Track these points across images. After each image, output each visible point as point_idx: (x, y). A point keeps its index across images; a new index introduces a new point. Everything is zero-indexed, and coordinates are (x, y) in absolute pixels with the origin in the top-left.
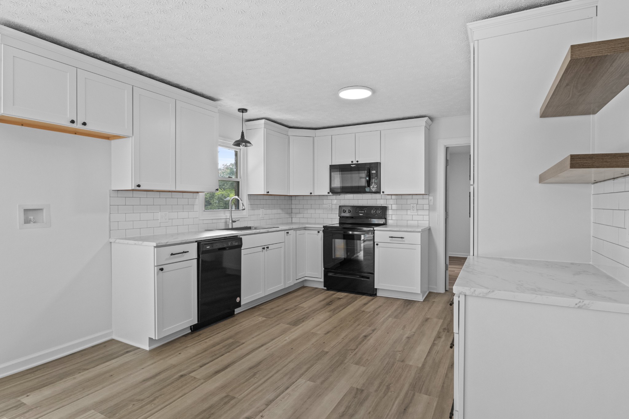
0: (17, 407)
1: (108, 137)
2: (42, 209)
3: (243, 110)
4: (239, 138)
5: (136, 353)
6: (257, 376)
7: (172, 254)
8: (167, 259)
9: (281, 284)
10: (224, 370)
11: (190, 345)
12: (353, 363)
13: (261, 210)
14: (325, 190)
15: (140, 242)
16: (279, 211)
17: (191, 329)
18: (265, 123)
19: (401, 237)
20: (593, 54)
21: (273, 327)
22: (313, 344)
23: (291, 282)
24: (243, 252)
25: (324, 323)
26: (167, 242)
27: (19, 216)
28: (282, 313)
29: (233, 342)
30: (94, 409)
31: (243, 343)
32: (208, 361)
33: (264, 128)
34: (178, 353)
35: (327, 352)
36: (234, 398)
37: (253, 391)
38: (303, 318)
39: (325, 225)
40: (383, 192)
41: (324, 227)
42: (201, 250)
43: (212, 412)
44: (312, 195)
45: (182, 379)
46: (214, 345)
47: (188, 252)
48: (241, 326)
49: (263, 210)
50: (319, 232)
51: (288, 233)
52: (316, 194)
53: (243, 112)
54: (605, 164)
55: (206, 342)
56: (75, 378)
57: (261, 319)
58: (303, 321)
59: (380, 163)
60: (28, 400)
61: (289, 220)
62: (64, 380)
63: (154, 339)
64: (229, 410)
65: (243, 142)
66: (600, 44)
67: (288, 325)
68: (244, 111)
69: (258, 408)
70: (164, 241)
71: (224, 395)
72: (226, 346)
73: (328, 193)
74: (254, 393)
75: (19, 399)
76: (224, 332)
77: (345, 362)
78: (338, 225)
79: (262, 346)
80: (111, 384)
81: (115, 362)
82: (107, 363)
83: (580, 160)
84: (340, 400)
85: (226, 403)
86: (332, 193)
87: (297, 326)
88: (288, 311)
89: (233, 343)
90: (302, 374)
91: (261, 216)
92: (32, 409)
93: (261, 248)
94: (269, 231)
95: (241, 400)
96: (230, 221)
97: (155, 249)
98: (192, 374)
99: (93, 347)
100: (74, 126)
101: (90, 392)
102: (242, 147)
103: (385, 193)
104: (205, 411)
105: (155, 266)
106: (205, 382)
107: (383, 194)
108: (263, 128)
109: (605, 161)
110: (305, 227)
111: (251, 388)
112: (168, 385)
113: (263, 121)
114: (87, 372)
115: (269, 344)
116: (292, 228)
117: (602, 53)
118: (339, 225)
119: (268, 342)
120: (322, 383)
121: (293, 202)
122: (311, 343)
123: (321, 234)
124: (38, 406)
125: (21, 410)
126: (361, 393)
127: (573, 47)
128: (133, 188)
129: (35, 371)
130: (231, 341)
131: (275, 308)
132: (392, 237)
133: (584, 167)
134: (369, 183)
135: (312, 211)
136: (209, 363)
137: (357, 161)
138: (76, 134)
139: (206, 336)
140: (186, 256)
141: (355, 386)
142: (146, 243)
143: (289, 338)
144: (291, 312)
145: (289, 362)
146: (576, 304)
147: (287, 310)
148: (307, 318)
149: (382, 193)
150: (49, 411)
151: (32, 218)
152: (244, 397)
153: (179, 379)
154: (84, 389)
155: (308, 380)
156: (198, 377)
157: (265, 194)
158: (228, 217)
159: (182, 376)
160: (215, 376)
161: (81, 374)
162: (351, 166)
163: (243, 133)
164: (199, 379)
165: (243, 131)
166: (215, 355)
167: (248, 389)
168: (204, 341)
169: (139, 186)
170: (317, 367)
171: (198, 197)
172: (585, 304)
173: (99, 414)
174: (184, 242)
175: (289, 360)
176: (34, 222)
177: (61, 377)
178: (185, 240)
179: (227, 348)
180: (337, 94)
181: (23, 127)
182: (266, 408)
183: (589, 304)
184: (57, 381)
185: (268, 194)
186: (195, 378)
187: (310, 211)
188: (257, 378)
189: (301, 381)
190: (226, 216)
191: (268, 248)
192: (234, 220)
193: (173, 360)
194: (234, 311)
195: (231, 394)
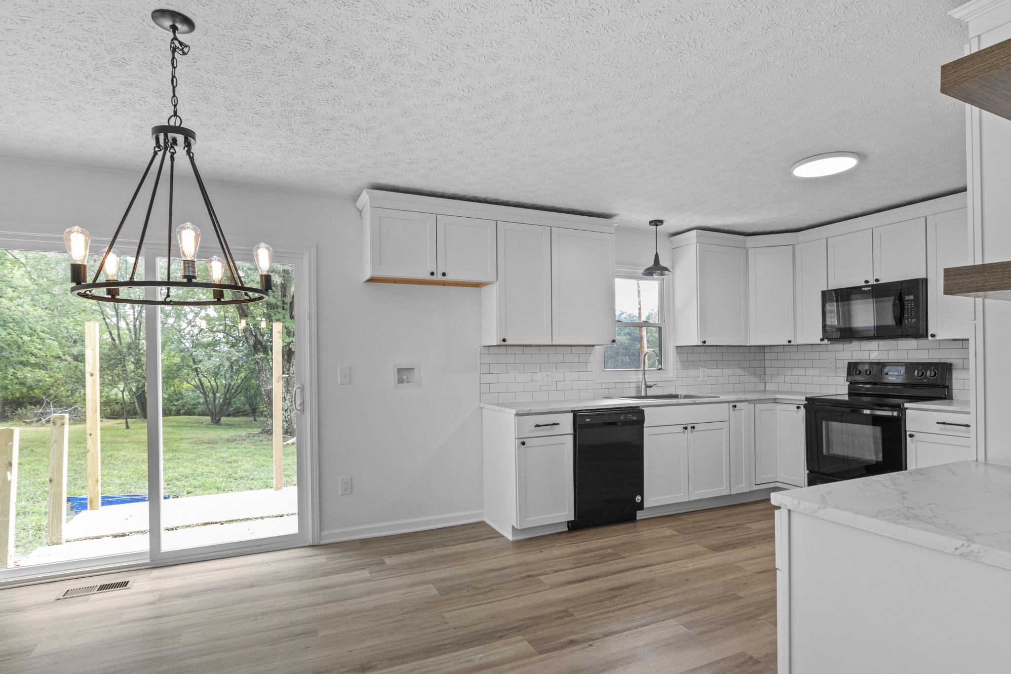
0: (379, 564)
1: (477, 285)
2: (413, 369)
3: (656, 223)
4: (651, 263)
5: (498, 541)
6: (616, 600)
7: (537, 426)
8: (530, 432)
9: (723, 486)
10: (580, 582)
11: (557, 545)
12: (772, 623)
13: (701, 370)
14: (815, 335)
15: (503, 408)
16: (738, 371)
17: (568, 527)
18: (697, 236)
19: (965, 424)
20: (981, 73)
21: (680, 546)
22: (725, 582)
23: (742, 487)
24: (646, 431)
25: (767, 557)
26: (530, 410)
27: (393, 376)
28: (708, 530)
29: (611, 553)
30: (433, 584)
31: (623, 558)
32: (567, 568)
33: (697, 243)
34: (539, 551)
35: (740, 598)
36: (571, 615)
37: (598, 614)
38: (736, 544)
39: (809, 396)
40: (933, 336)
41: (807, 399)
42: (578, 423)
43: (538, 622)
44: (792, 343)
45: (528, 579)
46: (585, 552)
47: (558, 424)
48: (636, 536)
49: (705, 369)
50: (798, 408)
51: (735, 406)
52: (799, 342)
53: (657, 225)
54: (1007, 282)
55: (578, 546)
56: (432, 552)
57: (669, 532)
58: (734, 548)
59: (926, 280)
60: (389, 561)
61: (761, 387)
62: (424, 551)
63: (516, 528)
64: (558, 626)
65: (658, 270)
66: (994, 51)
67: (705, 548)
68: (658, 223)
69: (591, 635)
70: (526, 409)
71: (563, 608)
72: (600, 555)
73: (822, 340)
74: (598, 617)
75: (383, 557)
76: (607, 539)
77: (759, 618)
78: (846, 398)
79: (647, 566)
80: (459, 565)
81: (474, 546)
82: (466, 545)
83: (960, 277)
84: (711, 662)
85: (558, 618)
86: (829, 339)
87: (718, 552)
88: (720, 530)
89: (610, 555)
90: (678, 615)
91: (700, 379)
92: (388, 569)
93: (681, 428)
94: (697, 402)
95: (579, 620)
96: (643, 386)
97: (516, 417)
98: (540, 577)
99: (462, 525)
100: (434, 278)
101: (438, 568)
102: (656, 277)
103: (938, 338)
104: (532, 618)
105: (516, 439)
106: (551, 589)
107: (934, 338)
108: (695, 244)
109: (1007, 275)
110: (776, 399)
111: (598, 611)
112: (510, 581)
113: (694, 232)
114: (445, 548)
115: (657, 567)
116: (744, 399)
117: (998, 66)
118: (849, 397)
119: (659, 564)
120: (699, 634)
121: (768, 356)
122: (724, 580)
123: (803, 411)
124: (394, 567)
125: (381, 568)
126: (753, 664)
127: (944, 68)
128: (498, 343)
129: (405, 537)
130: (610, 551)
131: (703, 521)
132: (944, 423)
133: (969, 289)
134: (899, 319)
135: (801, 372)
136: (567, 570)
137: (877, 280)
138: (444, 285)
139: (583, 539)
140: (556, 430)
141: (750, 653)
142: (508, 410)
143: (692, 566)
144: (725, 531)
145: (671, 596)
146: (956, 549)
147: (719, 527)
148: (744, 545)
149: (930, 338)
150: (399, 575)
151: (405, 377)
152: (583, 618)
153: (524, 579)
154: (434, 563)
155: (682, 625)
156: (545, 581)
157: (699, 344)
158: (641, 380)
159: (529, 576)
160: (566, 586)
161: (440, 549)
162: (863, 289)
163: (657, 256)
164: (546, 585)
165: (657, 253)
166: (580, 563)
167: (595, 611)
168: (577, 544)
169: (504, 340)
170: (708, 613)
171: (593, 352)
172: (972, 552)
173: (435, 590)
174: (554, 411)
175: (672, 593)
176: (408, 382)
177: (422, 548)
178: (555, 409)
179: (600, 559)
180: (790, 174)
181: (396, 284)
182: (602, 638)
183: (979, 553)
184: (417, 550)
185: (705, 344)
186: (542, 582)
187: (795, 372)
188: (613, 602)
189: (673, 622)
190: (639, 378)
191: (693, 428)
192: (648, 384)
193: (529, 557)
194: (635, 516)
195: (571, 611)
